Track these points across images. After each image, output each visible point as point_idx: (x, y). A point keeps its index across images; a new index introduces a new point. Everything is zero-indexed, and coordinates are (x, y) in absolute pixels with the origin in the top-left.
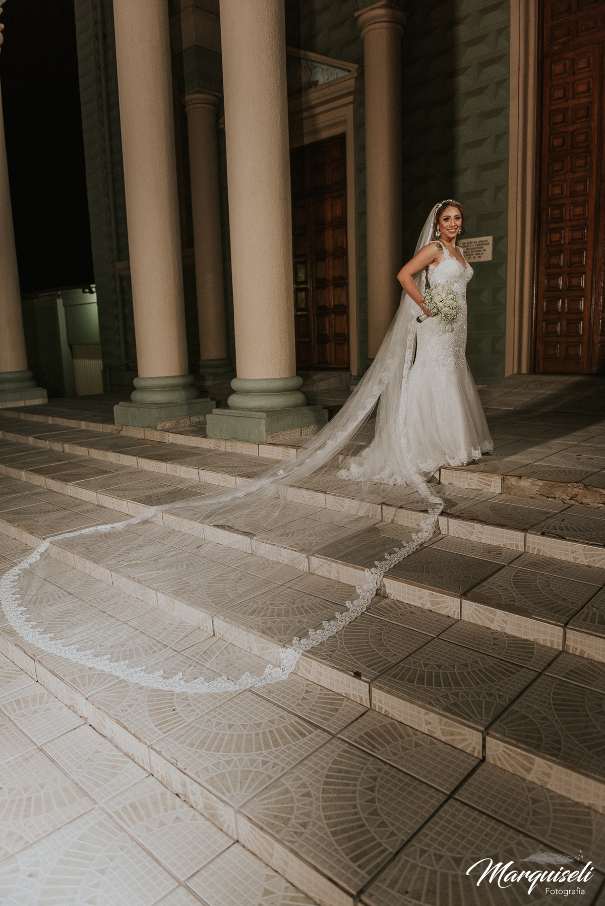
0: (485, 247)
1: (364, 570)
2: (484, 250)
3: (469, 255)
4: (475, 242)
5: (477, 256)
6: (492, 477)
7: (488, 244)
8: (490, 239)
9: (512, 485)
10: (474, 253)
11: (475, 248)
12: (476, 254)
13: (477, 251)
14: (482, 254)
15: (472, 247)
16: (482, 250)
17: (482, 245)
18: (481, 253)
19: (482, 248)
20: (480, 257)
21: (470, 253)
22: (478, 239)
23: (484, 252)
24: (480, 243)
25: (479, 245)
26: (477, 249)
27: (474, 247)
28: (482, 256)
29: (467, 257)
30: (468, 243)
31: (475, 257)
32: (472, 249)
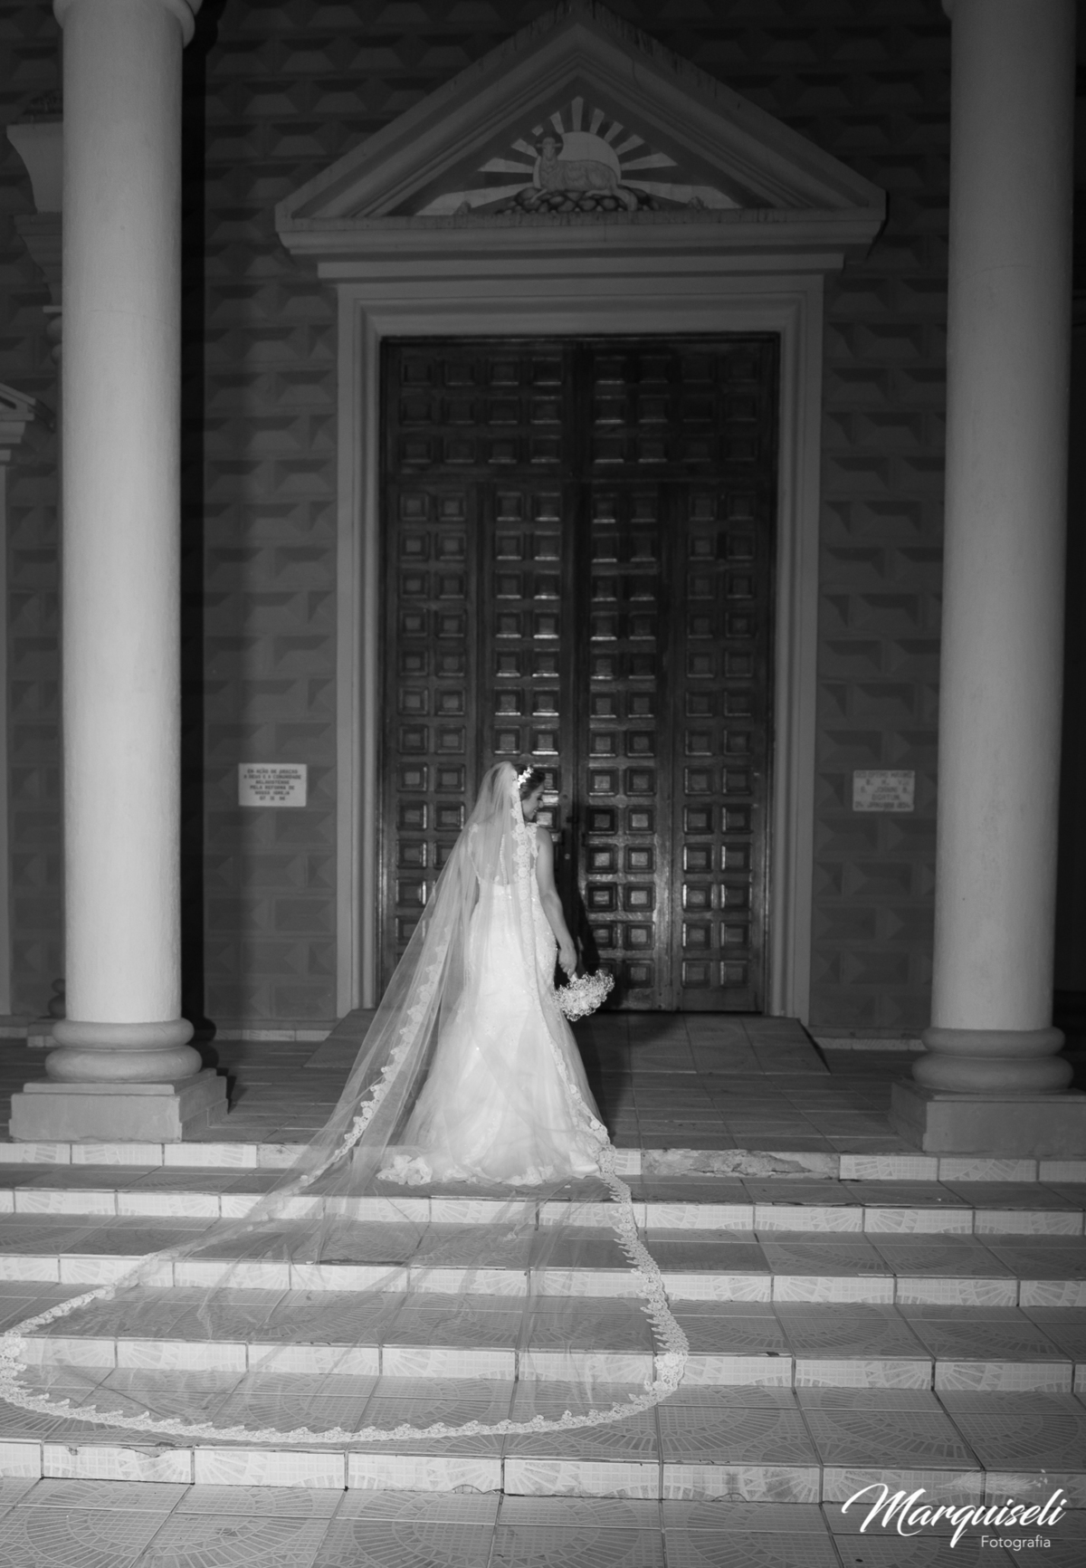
0: (293, 782)
1: (630, 1272)
2: (292, 788)
3: (262, 793)
4: (274, 771)
5: (277, 797)
6: (627, 1154)
7: (299, 777)
8: (302, 769)
9: (656, 1161)
10: (272, 791)
11: (273, 782)
12: (276, 793)
13: (278, 788)
14: (288, 793)
15: (267, 779)
16: (287, 786)
17: (286, 777)
18: (284, 791)
19: (287, 783)
20: (282, 799)
21: (264, 789)
22: (279, 767)
23: (291, 791)
24: (283, 774)
25: (281, 777)
26: (277, 785)
27: (272, 779)
28: (287, 797)
29: (258, 796)
30: (258, 771)
31: (272, 798)
32: (267, 782)
